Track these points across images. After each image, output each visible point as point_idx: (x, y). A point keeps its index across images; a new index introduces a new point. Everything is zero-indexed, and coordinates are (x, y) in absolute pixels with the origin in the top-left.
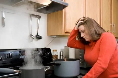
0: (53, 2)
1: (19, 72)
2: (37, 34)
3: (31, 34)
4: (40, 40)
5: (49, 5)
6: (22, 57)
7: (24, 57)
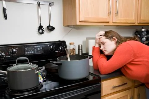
3: (41, 25)
6: (29, 53)
7: (31, 52)
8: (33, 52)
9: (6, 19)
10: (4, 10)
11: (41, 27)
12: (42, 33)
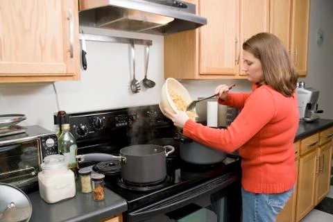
0: (175, 19)
1: (122, 159)
2: (146, 77)
3: (134, 79)
4: (149, 90)
5: (169, 23)
6: (120, 125)
7: (123, 124)
8: (126, 124)
9: (85, 69)
10: (83, 54)
11: (134, 82)
12: (136, 91)
